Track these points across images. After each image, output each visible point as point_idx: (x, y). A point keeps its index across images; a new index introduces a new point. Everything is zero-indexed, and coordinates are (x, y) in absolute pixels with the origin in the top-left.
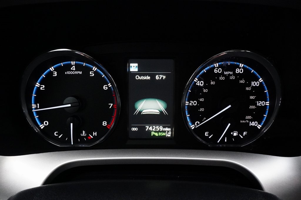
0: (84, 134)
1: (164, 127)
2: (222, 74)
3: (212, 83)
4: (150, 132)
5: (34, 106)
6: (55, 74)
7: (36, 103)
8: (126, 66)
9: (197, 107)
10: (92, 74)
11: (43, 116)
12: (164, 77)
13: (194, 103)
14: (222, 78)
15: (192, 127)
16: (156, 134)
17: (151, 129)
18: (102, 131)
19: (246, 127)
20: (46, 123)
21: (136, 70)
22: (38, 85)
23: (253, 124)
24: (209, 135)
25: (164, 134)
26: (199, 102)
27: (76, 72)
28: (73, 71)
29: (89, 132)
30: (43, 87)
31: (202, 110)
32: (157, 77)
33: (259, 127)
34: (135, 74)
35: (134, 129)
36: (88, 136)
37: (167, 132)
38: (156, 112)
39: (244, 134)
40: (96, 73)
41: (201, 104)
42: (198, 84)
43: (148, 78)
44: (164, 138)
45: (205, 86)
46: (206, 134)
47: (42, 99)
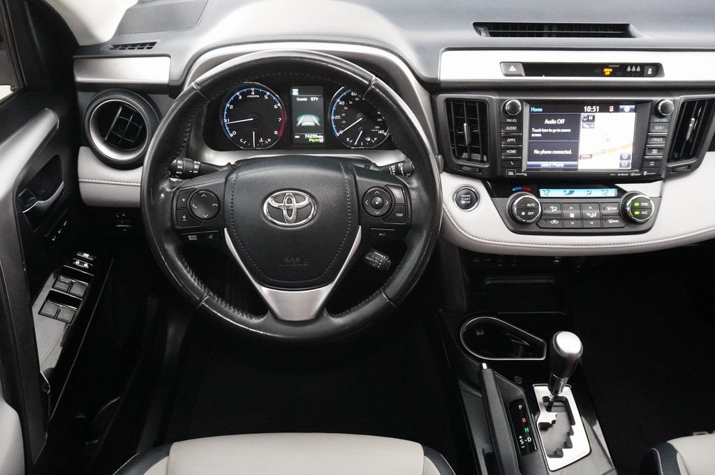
0: (261, 140)
1: (318, 135)
2: (357, 96)
3: (350, 103)
4: (308, 139)
5: (225, 120)
6: (240, 97)
7: (227, 119)
8: (290, 92)
9: (341, 120)
10: (266, 97)
11: (232, 127)
12: (317, 99)
13: (338, 117)
14: (357, 99)
15: (338, 134)
16: (313, 141)
17: (308, 136)
18: (274, 138)
19: (376, 134)
20: (235, 133)
21: (297, 94)
22: (228, 105)
23: (381, 132)
24: (350, 140)
25: (318, 140)
26: (341, 116)
27: (255, 96)
28: (253, 95)
29: (265, 139)
30: (231, 107)
31: (344, 122)
32: (312, 99)
33: (385, 134)
34: (296, 97)
35: (297, 137)
36: (264, 142)
37: (321, 139)
38: (313, 124)
39: (375, 139)
40: (269, 96)
41: (343, 118)
42: (341, 103)
43: (306, 99)
44: (318, 143)
45: (345, 105)
46: (348, 139)
47: (231, 115)
